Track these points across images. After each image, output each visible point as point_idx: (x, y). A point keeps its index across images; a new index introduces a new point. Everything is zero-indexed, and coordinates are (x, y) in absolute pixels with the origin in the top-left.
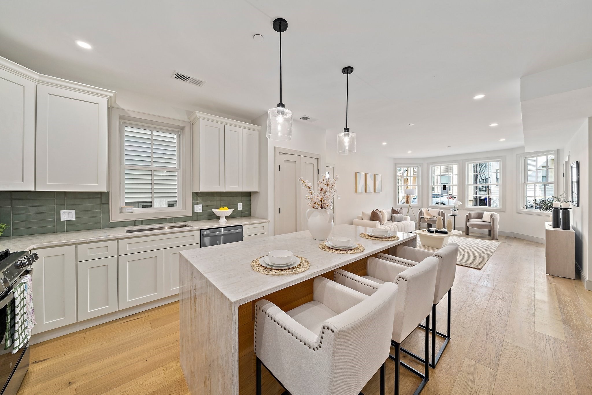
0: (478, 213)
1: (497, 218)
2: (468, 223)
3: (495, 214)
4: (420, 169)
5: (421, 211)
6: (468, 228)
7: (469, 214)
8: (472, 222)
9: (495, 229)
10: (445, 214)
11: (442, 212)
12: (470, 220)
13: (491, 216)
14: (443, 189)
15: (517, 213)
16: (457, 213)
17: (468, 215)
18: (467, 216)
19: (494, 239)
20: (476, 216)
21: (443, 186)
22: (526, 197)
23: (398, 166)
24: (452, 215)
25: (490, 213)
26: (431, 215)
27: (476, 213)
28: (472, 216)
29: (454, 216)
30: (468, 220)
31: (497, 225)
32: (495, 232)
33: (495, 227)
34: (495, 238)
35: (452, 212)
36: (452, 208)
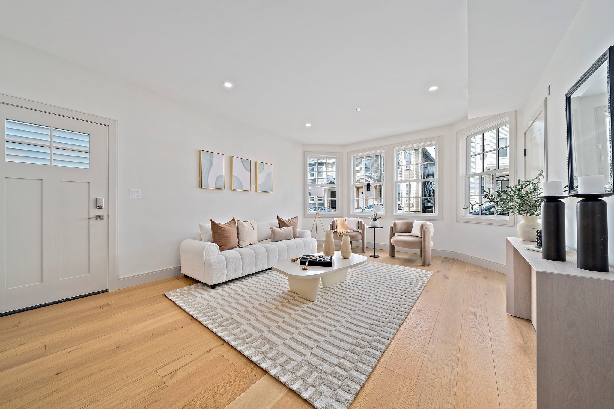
0: (407, 223)
1: (429, 231)
2: (392, 239)
3: (428, 223)
4: (339, 161)
5: (334, 222)
6: (393, 248)
7: (395, 224)
8: (400, 237)
9: (427, 249)
10: (364, 225)
11: (361, 222)
12: (396, 234)
13: (422, 226)
14: (367, 190)
15: (458, 221)
16: (378, 223)
17: (393, 226)
18: (392, 228)
19: (425, 264)
20: (404, 228)
21: (367, 184)
22: (469, 197)
23: (308, 156)
24: (371, 226)
25: (421, 223)
26: (347, 227)
27: (403, 223)
28: (398, 227)
29: (374, 227)
30: (393, 234)
31: (429, 242)
32: (427, 253)
33: (427, 244)
34: (427, 263)
35: (371, 223)
36: (370, 216)
